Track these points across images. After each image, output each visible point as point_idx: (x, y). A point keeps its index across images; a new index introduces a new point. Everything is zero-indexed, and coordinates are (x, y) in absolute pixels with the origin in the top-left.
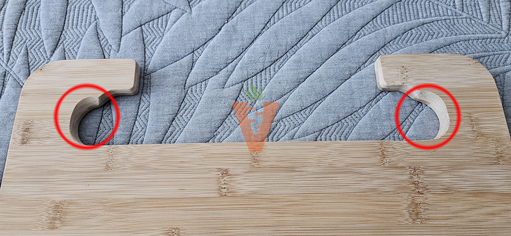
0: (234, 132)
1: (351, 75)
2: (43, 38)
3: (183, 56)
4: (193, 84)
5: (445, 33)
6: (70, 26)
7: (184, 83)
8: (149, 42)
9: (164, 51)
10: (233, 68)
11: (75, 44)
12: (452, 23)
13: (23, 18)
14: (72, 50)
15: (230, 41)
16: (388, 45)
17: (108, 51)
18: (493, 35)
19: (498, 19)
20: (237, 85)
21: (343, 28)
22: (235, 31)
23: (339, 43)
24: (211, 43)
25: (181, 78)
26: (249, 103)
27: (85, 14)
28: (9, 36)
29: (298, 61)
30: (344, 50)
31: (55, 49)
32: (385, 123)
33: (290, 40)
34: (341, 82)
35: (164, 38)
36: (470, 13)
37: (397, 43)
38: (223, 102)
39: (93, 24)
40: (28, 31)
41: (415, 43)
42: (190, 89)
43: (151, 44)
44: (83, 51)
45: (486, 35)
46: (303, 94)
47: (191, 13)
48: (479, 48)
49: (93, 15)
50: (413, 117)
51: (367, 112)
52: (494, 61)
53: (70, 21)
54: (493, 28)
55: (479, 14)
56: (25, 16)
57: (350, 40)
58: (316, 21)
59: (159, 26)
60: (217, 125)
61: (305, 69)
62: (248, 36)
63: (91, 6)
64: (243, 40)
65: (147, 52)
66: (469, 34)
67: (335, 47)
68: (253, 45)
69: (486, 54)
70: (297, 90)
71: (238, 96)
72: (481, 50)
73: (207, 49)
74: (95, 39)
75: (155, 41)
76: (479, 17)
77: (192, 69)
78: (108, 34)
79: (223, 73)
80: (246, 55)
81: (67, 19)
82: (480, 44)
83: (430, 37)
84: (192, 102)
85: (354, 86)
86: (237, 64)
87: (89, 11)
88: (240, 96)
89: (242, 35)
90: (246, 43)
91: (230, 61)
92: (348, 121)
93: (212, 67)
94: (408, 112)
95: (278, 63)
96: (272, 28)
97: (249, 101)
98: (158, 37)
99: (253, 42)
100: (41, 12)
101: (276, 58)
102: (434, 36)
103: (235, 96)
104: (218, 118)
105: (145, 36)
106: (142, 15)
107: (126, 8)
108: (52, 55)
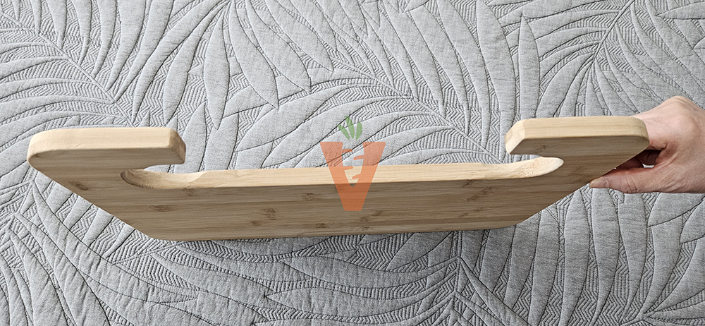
2: (164, 108)
3: (265, 142)
6: (185, 102)
8: (242, 126)
9: (252, 135)
11: (186, 117)
12: (474, 156)
13: (151, 88)
14: (183, 121)
15: (303, 137)
22: (308, 130)
24: (288, 136)
25: (260, 159)
27: (198, 95)
28: (138, 101)
31: (171, 118)
33: (348, 145)
35: (254, 125)
36: (490, 151)
39: (203, 104)
40: (153, 100)
43: (243, 128)
44: (193, 123)
47: (278, 110)
49: (204, 96)
53: (186, 98)
55: (497, 153)
57: (392, 155)
58: (371, 135)
59: (252, 115)
63: (203, 89)
64: (312, 139)
65: (239, 134)
73: (284, 141)
74: (202, 116)
75: (247, 126)
76: (496, 155)
77: (269, 154)
78: (213, 114)
79: (292, 161)
80: (312, 151)
81: (183, 96)
86: (304, 157)
87: (202, 92)
89: (313, 135)
90: (314, 141)
91: (300, 153)
93: (284, 155)
96: (337, 134)
98: (249, 123)
99: (320, 141)
100: (165, 87)
105: (240, 121)
106: (241, 104)
107: (230, 95)
108: (167, 123)
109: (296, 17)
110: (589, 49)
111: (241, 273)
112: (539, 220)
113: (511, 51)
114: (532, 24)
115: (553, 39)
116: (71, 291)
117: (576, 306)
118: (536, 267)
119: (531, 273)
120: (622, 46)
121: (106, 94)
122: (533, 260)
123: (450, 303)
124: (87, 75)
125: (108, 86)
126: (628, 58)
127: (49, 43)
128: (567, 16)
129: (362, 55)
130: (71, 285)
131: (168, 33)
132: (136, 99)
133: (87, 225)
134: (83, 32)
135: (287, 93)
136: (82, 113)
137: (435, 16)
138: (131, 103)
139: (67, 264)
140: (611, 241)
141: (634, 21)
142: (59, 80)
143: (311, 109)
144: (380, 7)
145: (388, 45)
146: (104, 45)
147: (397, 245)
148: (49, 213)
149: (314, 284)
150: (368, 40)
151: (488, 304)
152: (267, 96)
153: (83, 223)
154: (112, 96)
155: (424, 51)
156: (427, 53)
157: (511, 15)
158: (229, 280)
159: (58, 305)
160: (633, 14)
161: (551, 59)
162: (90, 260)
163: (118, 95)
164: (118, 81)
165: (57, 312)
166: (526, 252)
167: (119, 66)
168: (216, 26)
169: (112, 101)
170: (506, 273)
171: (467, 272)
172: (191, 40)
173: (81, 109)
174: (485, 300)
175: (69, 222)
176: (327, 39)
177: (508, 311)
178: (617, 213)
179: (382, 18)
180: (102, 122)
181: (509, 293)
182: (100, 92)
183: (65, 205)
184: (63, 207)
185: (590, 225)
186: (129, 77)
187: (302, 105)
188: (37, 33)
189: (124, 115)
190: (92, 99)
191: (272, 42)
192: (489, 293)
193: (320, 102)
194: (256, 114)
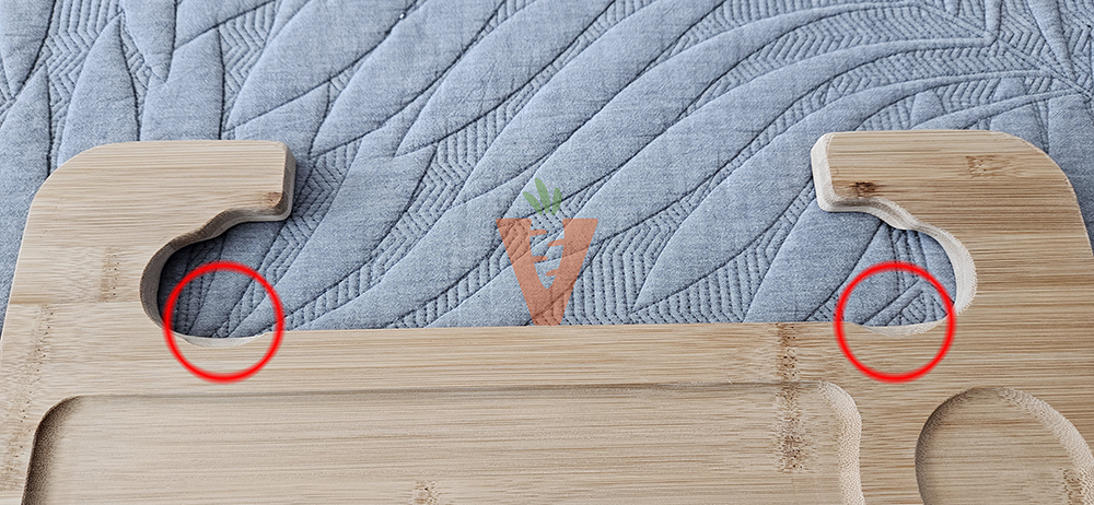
0: (415, 249)
1: (667, 125)
2: (3, 53)
3: (306, 88)
4: (328, 148)
5: (865, 38)
6: (62, 27)
7: (308, 147)
8: (233, 60)
9: (266, 78)
10: (414, 114)
11: (71, 65)
12: (880, 15)
14: (63, 78)
15: (409, 55)
16: (745, 62)
17: (142, 79)
18: (966, 41)
19: (976, 8)
20: (423, 149)
21: (651, 28)
22: (421, 35)
23: (641, 58)
24: (368, 60)
25: (302, 135)
26: (450, 186)
27: (94, 3)
29: (554, 98)
30: (653, 73)
31: (28, 77)
32: (736, 226)
33: (539, 53)
34: (644, 140)
35: (266, 50)
37: (764, 59)
38: (390, 185)
39: (112, 23)
41: (801, 59)
42: (321, 159)
43: (239, 64)
44: (90, 79)
45: (951, 41)
46: (563, 166)
48: (936, 67)
50: (795, 211)
51: (698, 202)
52: (967, 93)
53: (63, 18)
54: (967, 26)
57: (666, 53)
58: (593, 14)
59: (257, 26)
60: (379, 233)
61: (570, 113)
62: (449, 46)
64: (437, 54)
65: (229, 81)
66: (916, 38)
67: (634, 66)
68: (460, 63)
69: (950, 78)
70: (552, 158)
71: (426, 173)
72: (940, 70)
73: (359, 74)
74: (116, 54)
75: (246, 57)
77: (325, 116)
78: (144, 43)
79: (394, 123)
80: (443, 87)
81: (55, 14)
82: (938, 60)
83: (833, 45)
84: (325, 185)
85: (673, 149)
86: (422, 106)
88: (429, 172)
89: (435, 45)
90: (444, 60)
91: (409, 99)
92: (658, 221)
93: (368, 111)
94: (785, 201)
95: (512, 103)
96: (500, 29)
97: (449, 183)
98: (252, 49)
99: (459, 57)
101: (509, 91)
102: (843, 44)
103: (419, 173)
104: (382, 219)
105: (224, 47)
108: (20, 89)
194: (267, 20)
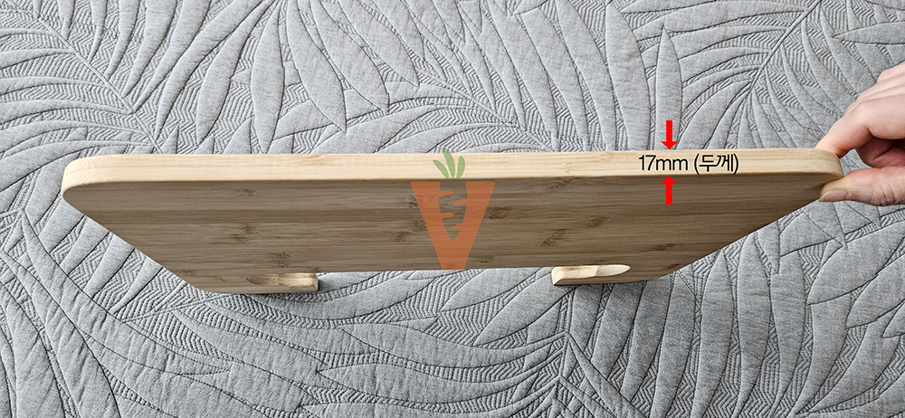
2: (197, 123)
6: (225, 116)
8: (297, 152)
11: (226, 136)
13: (181, 97)
14: (221, 142)
17: (256, 150)
27: (242, 108)
28: (163, 113)
31: (206, 137)
35: (313, 152)
39: (248, 120)
40: (184, 112)
44: (233, 146)
47: (345, 133)
49: (250, 110)
53: (226, 112)
56: (183, 96)
59: (311, 138)
63: (250, 101)
74: (247, 136)
78: (260, 134)
81: (223, 109)
87: (247, 105)
98: (307, 149)
100: (200, 96)
105: (295, 145)
106: (297, 123)
107: (284, 111)
108: (201, 143)
109: (373, 14)
110: (746, 76)
111: (288, 340)
112: (671, 291)
113: (647, 71)
114: (676, 39)
115: (701, 60)
116: (66, 354)
117: (711, 401)
118: (663, 349)
119: (656, 358)
120: (788, 73)
121: (123, 101)
122: (660, 340)
123: (553, 391)
124: (98, 75)
125: (125, 91)
126: (795, 89)
127: (51, 31)
128: (719, 32)
129: (457, 68)
130: (67, 346)
131: (207, 26)
132: (162, 109)
133: (90, 270)
134: (96, 19)
135: (358, 112)
136: (90, 124)
137: (553, 23)
138: (154, 114)
139: (63, 319)
140: (760, 320)
141: (805, 42)
142: (61, 80)
143: (388, 133)
144: (483, 8)
145: (490, 57)
146: (122, 37)
147: (490, 314)
148: (42, 253)
149: (380, 358)
150: (465, 49)
151: (601, 394)
152: (332, 115)
153: (85, 267)
154: (131, 104)
155: (537, 67)
156: (541, 69)
157: (649, 27)
158: (272, 348)
159: (49, 372)
160: (803, 34)
161: (697, 85)
162: (93, 315)
163: (137, 103)
164: (139, 85)
165: (47, 380)
166: (652, 331)
167: (141, 66)
168: (270, 20)
169: (130, 111)
170: (625, 356)
171: (576, 352)
172: (236, 37)
173: (88, 119)
174: (597, 389)
175: (67, 265)
176: (411, 44)
177: (625, 404)
178: (769, 286)
179: (485, 21)
180: (115, 138)
181: (628, 382)
182: (114, 98)
183: (63, 243)
184: (60, 245)
185: (734, 300)
186: (154, 80)
187: (376, 129)
188: (35, 17)
189: (145, 130)
190: (104, 107)
191: (342, 44)
192: (603, 381)
193: (400, 126)
194: (317, 137)
